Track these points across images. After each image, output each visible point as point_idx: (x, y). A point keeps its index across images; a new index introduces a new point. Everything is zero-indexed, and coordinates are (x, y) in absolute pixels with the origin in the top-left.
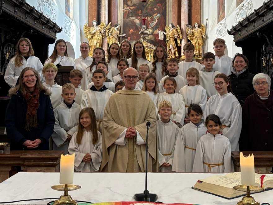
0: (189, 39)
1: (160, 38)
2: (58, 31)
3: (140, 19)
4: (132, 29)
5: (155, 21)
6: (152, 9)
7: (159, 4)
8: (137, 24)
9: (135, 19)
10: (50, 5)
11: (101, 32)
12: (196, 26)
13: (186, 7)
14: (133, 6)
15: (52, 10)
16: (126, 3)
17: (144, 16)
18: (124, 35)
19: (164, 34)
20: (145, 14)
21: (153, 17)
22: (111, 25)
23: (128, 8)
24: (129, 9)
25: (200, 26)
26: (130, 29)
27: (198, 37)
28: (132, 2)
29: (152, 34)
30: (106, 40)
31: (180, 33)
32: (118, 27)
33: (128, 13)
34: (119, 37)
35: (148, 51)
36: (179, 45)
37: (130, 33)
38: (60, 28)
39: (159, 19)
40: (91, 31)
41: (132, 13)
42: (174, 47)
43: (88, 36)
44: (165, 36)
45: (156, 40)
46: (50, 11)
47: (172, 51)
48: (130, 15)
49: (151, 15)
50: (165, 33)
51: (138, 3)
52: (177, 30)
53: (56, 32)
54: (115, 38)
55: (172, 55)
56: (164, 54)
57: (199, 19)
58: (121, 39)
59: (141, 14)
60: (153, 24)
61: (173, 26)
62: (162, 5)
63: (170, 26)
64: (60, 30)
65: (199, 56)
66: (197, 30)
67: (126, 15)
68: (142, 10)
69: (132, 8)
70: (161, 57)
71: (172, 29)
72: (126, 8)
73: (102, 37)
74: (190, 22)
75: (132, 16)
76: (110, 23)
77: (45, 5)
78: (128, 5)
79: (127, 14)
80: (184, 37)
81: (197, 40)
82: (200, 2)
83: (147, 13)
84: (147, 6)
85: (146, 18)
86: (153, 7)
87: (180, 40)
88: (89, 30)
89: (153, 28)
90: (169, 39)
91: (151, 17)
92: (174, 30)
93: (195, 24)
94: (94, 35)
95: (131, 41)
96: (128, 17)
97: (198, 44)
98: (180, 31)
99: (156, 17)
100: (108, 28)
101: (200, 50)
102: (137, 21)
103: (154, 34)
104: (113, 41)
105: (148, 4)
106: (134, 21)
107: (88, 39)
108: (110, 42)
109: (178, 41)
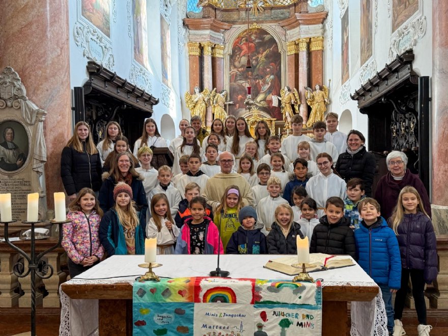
0: (309, 104)
1: (273, 105)
2: (154, 103)
4: (241, 94)
5: (268, 84)
6: (264, 69)
7: (273, 63)
10: (144, 74)
12: (316, 89)
13: (305, 65)
14: (241, 67)
15: (147, 80)
16: (234, 64)
17: (254, 79)
18: (231, 103)
19: (278, 99)
20: (256, 76)
21: (266, 79)
22: (216, 91)
23: (235, 70)
24: (237, 71)
25: (321, 88)
26: (239, 95)
27: (319, 101)
28: (239, 62)
29: (264, 100)
30: (210, 110)
31: (297, 98)
32: (223, 93)
33: (236, 76)
34: (226, 105)
36: (297, 112)
37: (239, 99)
38: (157, 100)
39: (273, 81)
40: (193, 100)
41: (240, 76)
42: (291, 114)
43: (190, 106)
44: (280, 101)
45: (269, 107)
46: (145, 81)
47: (289, 119)
48: (238, 78)
50: (280, 99)
52: (294, 94)
53: (152, 104)
54: (220, 106)
55: (288, 124)
56: (267, 131)
57: (321, 79)
60: (265, 87)
61: (289, 90)
62: (275, 64)
63: (286, 89)
64: (157, 102)
66: (318, 93)
67: (233, 78)
68: (253, 71)
69: (240, 70)
70: (263, 134)
71: (288, 93)
72: (233, 70)
73: (206, 106)
74: (310, 84)
75: (240, 80)
76: (215, 89)
77: (138, 76)
78: (235, 67)
80: (303, 102)
81: (319, 105)
82: (321, 59)
83: (258, 75)
84: (258, 66)
85: (258, 81)
86: (265, 67)
87: (298, 105)
88: (191, 98)
89: (265, 93)
90: (285, 106)
91: (264, 80)
92: (291, 94)
93: (316, 86)
94: (196, 104)
95: (240, 109)
96: (235, 81)
97: (319, 110)
98: (298, 95)
99: (269, 80)
100: (212, 94)
101: (322, 117)
102: (246, 85)
103: (268, 100)
104: (219, 110)
105: (259, 64)
106: (243, 84)
107: (190, 109)
108: (215, 112)
109: (295, 107)
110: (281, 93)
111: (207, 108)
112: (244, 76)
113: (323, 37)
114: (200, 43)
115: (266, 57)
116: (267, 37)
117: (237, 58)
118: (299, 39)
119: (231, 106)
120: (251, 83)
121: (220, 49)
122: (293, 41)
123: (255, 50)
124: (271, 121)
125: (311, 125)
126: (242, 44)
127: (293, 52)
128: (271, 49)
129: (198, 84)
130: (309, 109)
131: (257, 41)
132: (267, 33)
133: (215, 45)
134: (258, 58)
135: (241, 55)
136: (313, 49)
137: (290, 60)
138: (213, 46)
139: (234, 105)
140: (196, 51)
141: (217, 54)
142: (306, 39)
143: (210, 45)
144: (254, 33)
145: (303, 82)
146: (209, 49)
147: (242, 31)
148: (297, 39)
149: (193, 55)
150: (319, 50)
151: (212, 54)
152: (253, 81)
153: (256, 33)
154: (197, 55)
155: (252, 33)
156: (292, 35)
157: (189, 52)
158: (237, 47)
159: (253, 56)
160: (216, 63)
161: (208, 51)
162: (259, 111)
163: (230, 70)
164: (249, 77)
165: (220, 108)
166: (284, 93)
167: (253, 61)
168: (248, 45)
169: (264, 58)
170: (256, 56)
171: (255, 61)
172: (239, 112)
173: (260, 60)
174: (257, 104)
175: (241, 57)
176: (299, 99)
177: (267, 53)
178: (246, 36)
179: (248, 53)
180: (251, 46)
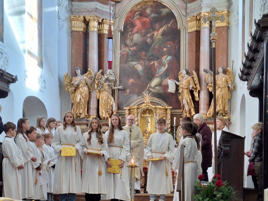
0: (210, 90)
1: (170, 91)
3: (143, 65)
4: (132, 78)
5: (165, 66)
6: (161, 48)
7: (170, 42)
8: (138, 72)
9: (136, 64)
11: (87, 84)
12: (219, 72)
13: (207, 44)
14: (133, 46)
16: (125, 42)
17: (149, 60)
18: (120, 87)
20: (150, 56)
21: (162, 60)
23: (127, 49)
24: (128, 50)
25: (225, 72)
26: (130, 79)
27: (221, 86)
28: (132, 40)
29: (160, 85)
30: (95, 95)
31: (197, 82)
33: (127, 56)
34: (115, 90)
35: (152, 109)
36: (197, 99)
37: (130, 84)
39: (170, 62)
40: (73, 82)
41: (132, 56)
42: (189, 102)
43: (69, 90)
45: (165, 93)
47: (187, 108)
48: (130, 59)
49: (158, 58)
50: (177, 83)
51: (141, 42)
52: (193, 78)
54: (106, 91)
55: (186, 113)
57: (225, 61)
58: (116, 92)
59: (144, 58)
60: (161, 70)
62: (174, 43)
65: (223, 115)
66: (221, 78)
67: (125, 59)
68: (147, 51)
71: (187, 76)
72: (124, 49)
73: (89, 90)
74: (212, 67)
75: (132, 61)
76: (101, 71)
78: (126, 46)
79: (125, 57)
80: (203, 88)
81: (221, 91)
82: (226, 37)
83: (153, 55)
84: (153, 45)
85: (152, 62)
86: (162, 46)
87: (197, 91)
88: (71, 81)
89: (161, 76)
90: (182, 92)
91: (159, 61)
92: (189, 78)
93: (219, 69)
94: (77, 88)
95: (131, 95)
96: (127, 61)
97: (221, 97)
98: (197, 79)
99: (166, 61)
100: (96, 77)
101: (225, 106)
102: (139, 67)
103: (163, 85)
104: (105, 96)
105: (155, 42)
106: (135, 66)
107: (70, 93)
108: (100, 98)
109: (194, 93)
110: (179, 77)
111: (90, 93)
112: (136, 56)
113: (229, 12)
114: (84, 18)
115: (163, 34)
116: (164, 11)
117: (128, 36)
118: (201, 13)
119: (120, 92)
120: (144, 65)
122: (194, 16)
123: (150, 27)
124: (166, 109)
125: (211, 114)
126: (135, 18)
127: (194, 29)
128: (169, 25)
129: (81, 65)
130: (211, 96)
131: (153, 15)
132: (165, 7)
133: (103, 20)
134: (153, 35)
135: (134, 32)
137: (190, 39)
138: (100, 21)
139: (124, 90)
140: (79, 27)
141: (105, 30)
142: (209, 14)
143: (96, 19)
144: (149, 6)
145: (204, 64)
146: (96, 24)
147: (135, 4)
148: (199, 13)
149: (76, 31)
150: (224, 26)
151: (99, 30)
152: (147, 63)
153: (151, 6)
154: (81, 32)
155: (147, 6)
156: (193, 9)
157: (71, 28)
158: (129, 22)
159: (147, 34)
160: (104, 41)
161: (93, 27)
162: (152, 98)
163: (120, 50)
164: (142, 57)
165: (107, 93)
166: (183, 77)
167: (147, 39)
168: (142, 20)
169: (161, 35)
170: (151, 34)
171: (149, 39)
172: (129, 98)
173: (156, 38)
174: (151, 89)
175: (134, 34)
176: (198, 84)
177: (164, 30)
178: (140, 9)
179: (141, 30)
180: (145, 21)
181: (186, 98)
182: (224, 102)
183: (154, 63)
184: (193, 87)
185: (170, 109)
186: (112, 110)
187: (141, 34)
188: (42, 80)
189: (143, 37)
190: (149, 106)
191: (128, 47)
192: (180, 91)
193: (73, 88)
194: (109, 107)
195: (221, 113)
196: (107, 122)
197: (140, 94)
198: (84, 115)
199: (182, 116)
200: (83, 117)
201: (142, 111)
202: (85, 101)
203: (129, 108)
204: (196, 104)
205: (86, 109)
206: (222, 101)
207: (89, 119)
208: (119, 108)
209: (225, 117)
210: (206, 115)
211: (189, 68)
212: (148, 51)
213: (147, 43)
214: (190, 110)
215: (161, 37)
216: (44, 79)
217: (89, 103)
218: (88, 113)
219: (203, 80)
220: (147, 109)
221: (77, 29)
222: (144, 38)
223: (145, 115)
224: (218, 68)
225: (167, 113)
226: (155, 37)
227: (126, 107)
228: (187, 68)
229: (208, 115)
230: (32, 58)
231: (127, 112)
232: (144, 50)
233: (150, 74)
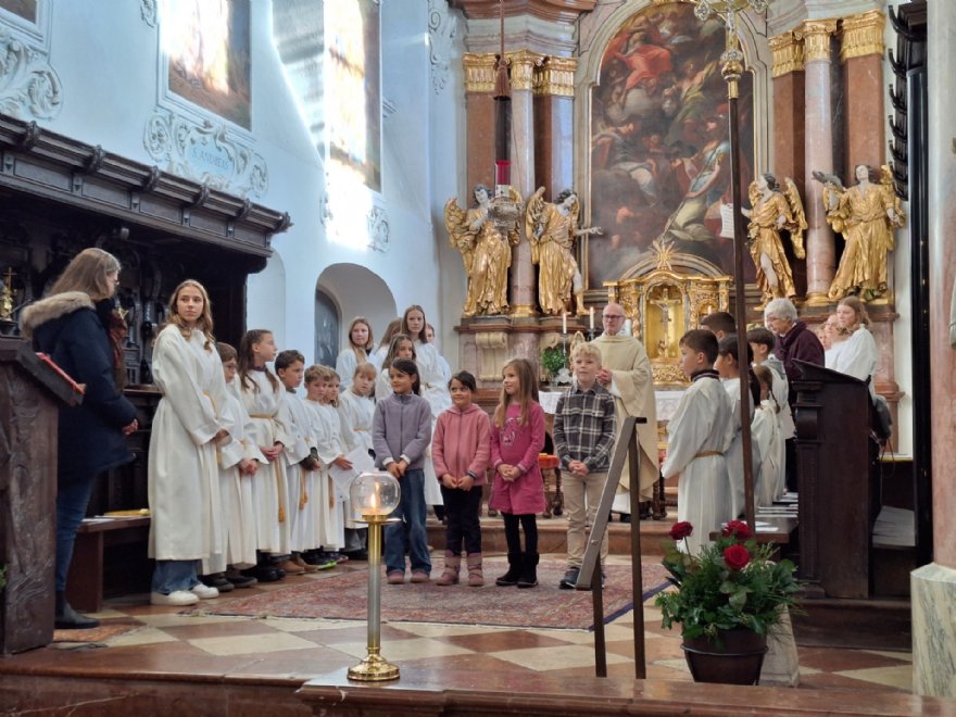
0: (835, 228)
1: (725, 234)
2: (271, 226)
3: (654, 169)
4: (626, 204)
5: (712, 169)
6: (700, 123)
8: (642, 188)
10: (222, 138)
12: (859, 178)
13: (824, 105)
14: (627, 122)
15: (244, 157)
16: (605, 113)
17: (668, 156)
18: (594, 230)
20: (673, 145)
21: (703, 155)
22: (545, 196)
23: (610, 131)
24: (614, 134)
25: (876, 177)
26: (620, 208)
27: (865, 218)
28: (623, 107)
29: (699, 219)
30: (526, 254)
31: (798, 207)
32: (568, 201)
33: (612, 147)
34: (580, 238)
35: (676, 283)
36: (800, 254)
37: (619, 220)
38: (281, 218)
39: (725, 160)
40: (467, 224)
41: (624, 147)
45: (714, 241)
46: (231, 159)
47: (771, 278)
48: (619, 156)
50: (746, 214)
51: (647, 110)
52: (787, 197)
53: (267, 232)
54: (556, 242)
55: (770, 292)
57: (877, 149)
58: (585, 243)
59: (656, 150)
60: (702, 180)
61: (772, 185)
63: (764, 183)
64: (280, 224)
65: (876, 293)
66: (864, 193)
67: (605, 157)
68: (663, 133)
69: (623, 129)
71: (769, 193)
72: (603, 132)
73: (511, 241)
74: (841, 165)
75: (625, 160)
76: (542, 189)
77: (193, 141)
78: (609, 122)
79: (607, 151)
80: (816, 224)
81: (866, 229)
82: (876, 83)
83: (679, 143)
84: (679, 117)
85: (678, 162)
86: (703, 118)
87: (800, 233)
88: (464, 220)
89: (703, 197)
90: (759, 235)
91: (697, 158)
92: (777, 198)
93: (858, 169)
94: (478, 236)
95: (624, 249)
96: (610, 163)
97: (866, 246)
98: (798, 199)
99: (714, 156)
100: (530, 207)
101: (878, 269)
102: (644, 176)
103: (709, 220)
104: (553, 254)
105: (683, 110)
106: (633, 174)
107: (462, 252)
108: (541, 260)
109: (793, 237)
110: (751, 197)
111: (514, 247)
112: (634, 148)
114: (498, 57)
115: (706, 87)
117: (614, 97)
118: (804, 25)
119: (595, 243)
120: (658, 169)
121: (565, 69)
122: (787, 34)
123: (670, 70)
124: (716, 284)
125: (840, 294)
126: (631, 51)
127: (790, 67)
130: (838, 243)
131: (676, 40)
133: (546, 59)
134: (680, 90)
135: (627, 87)
136: (850, 51)
137: (778, 94)
138: (540, 63)
139: (605, 236)
140: (486, 81)
141: (551, 86)
142: (826, 25)
143: (528, 59)
144: (668, 16)
145: (819, 157)
146: (528, 71)
147: (631, 13)
148: (799, 24)
149: (478, 93)
150: (870, 55)
151: (536, 87)
152: (664, 163)
153: (673, 17)
154: (491, 93)
155: (661, 16)
156: (784, 16)
157: (466, 84)
158: (615, 62)
159: (664, 87)
160: (550, 113)
161: (521, 79)
162: (678, 256)
163: (593, 134)
164: (651, 150)
165: (556, 246)
166: (760, 196)
167: (664, 102)
168: (651, 52)
169: (700, 90)
170: (674, 87)
171: (668, 102)
172: (619, 257)
173: (686, 97)
174: (676, 233)
175: (628, 91)
176: (802, 213)
177: (707, 74)
178: (644, 26)
179: (648, 79)
180: (658, 56)
181: (768, 253)
182: (875, 260)
183: (683, 164)
184: (787, 223)
185: (728, 282)
186: (572, 291)
187: (647, 89)
188: (378, 222)
189: (651, 97)
190: (669, 276)
191: (613, 125)
192: (752, 234)
193: (469, 238)
194: (563, 284)
195: (867, 290)
196: (558, 323)
197: (645, 245)
198: (497, 306)
199: (761, 300)
200: (495, 311)
201: (651, 290)
202: (499, 270)
203: (616, 284)
204: (799, 268)
205: (505, 290)
206: (869, 257)
207: (513, 316)
208: (593, 283)
209: (878, 302)
210: (827, 296)
211: (777, 171)
212: (667, 132)
213: (662, 113)
214: (780, 284)
215: (700, 93)
216: (386, 216)
217: (510, 273)
218: (509, 299)
219: (816, 202)
220: (664, 286)
221: (481, 88)
222: (656, 100)
223: (658, 302)
224: (857, 167)
225: (718, 294)
226: (683, 96)
227: (610, 280)
228: (772, 172)
229: (830, 295)
230: (348, 168)
231: (612, 294)
232: (656, 132)
233: (672, 192)
